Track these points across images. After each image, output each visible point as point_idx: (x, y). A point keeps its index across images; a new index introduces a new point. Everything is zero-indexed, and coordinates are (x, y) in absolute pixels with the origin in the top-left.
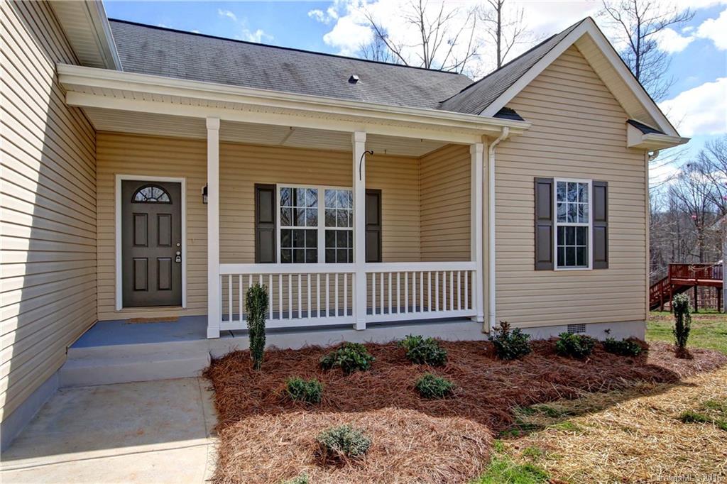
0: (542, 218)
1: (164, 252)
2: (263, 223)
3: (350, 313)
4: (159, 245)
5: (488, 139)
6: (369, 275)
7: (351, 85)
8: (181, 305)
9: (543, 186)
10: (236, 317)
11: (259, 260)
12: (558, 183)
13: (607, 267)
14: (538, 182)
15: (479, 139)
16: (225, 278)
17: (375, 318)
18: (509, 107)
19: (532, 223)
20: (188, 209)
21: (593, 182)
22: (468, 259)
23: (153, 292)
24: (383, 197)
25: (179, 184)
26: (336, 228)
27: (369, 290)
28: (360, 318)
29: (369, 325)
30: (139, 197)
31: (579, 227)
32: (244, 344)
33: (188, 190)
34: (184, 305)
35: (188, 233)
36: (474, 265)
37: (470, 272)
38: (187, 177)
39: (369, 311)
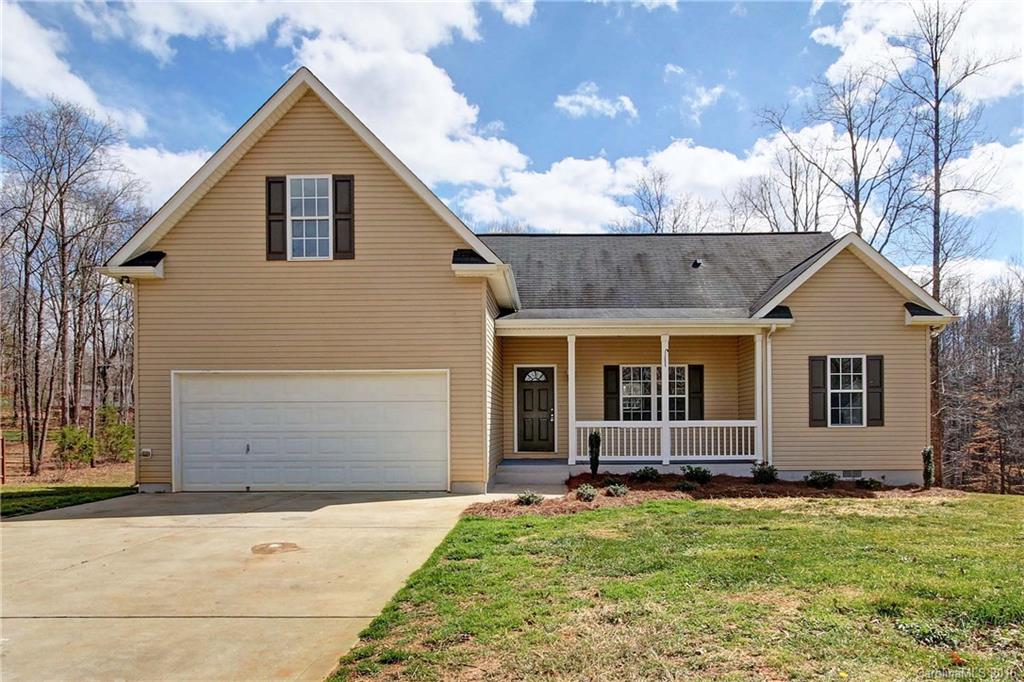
0: (816, 387)
1: (543, 415)
2: (611, 393)
3: (659, 453)
4: (540, 409)
5: (766, 331)
6: (672, 429)
7: (695, 269)
8: (553, 450)
9: (816, 363)
10: (585, 454)
11: (607, 418)
12: (832, 359)
13: (882, 425)
14: (812, 359)
15: (760, 331)
16: (579, 430)
17: (677, 458)
18: (784, 304)
19: (807, 391)
20: (558, 385)
21: (867, 357)
22: (753, 419)
23: (536, 441)
24: (705, 370)
25: (552, 369)
26: (676, 396)
27: (673, 440)
28: (666, 457)
29: (672, 462)
30: (527, 379)
31: (853, 393)
32: (588, 469)
33: (558, 372)
34: (556, 451)
35: (558, 402)
36: (756, 423)
37: (752, 428)
38: (558, 364)
39: (673, 453)
